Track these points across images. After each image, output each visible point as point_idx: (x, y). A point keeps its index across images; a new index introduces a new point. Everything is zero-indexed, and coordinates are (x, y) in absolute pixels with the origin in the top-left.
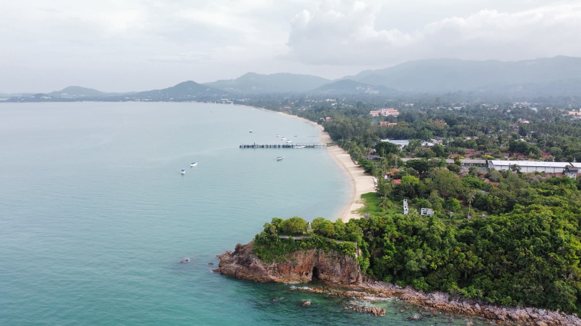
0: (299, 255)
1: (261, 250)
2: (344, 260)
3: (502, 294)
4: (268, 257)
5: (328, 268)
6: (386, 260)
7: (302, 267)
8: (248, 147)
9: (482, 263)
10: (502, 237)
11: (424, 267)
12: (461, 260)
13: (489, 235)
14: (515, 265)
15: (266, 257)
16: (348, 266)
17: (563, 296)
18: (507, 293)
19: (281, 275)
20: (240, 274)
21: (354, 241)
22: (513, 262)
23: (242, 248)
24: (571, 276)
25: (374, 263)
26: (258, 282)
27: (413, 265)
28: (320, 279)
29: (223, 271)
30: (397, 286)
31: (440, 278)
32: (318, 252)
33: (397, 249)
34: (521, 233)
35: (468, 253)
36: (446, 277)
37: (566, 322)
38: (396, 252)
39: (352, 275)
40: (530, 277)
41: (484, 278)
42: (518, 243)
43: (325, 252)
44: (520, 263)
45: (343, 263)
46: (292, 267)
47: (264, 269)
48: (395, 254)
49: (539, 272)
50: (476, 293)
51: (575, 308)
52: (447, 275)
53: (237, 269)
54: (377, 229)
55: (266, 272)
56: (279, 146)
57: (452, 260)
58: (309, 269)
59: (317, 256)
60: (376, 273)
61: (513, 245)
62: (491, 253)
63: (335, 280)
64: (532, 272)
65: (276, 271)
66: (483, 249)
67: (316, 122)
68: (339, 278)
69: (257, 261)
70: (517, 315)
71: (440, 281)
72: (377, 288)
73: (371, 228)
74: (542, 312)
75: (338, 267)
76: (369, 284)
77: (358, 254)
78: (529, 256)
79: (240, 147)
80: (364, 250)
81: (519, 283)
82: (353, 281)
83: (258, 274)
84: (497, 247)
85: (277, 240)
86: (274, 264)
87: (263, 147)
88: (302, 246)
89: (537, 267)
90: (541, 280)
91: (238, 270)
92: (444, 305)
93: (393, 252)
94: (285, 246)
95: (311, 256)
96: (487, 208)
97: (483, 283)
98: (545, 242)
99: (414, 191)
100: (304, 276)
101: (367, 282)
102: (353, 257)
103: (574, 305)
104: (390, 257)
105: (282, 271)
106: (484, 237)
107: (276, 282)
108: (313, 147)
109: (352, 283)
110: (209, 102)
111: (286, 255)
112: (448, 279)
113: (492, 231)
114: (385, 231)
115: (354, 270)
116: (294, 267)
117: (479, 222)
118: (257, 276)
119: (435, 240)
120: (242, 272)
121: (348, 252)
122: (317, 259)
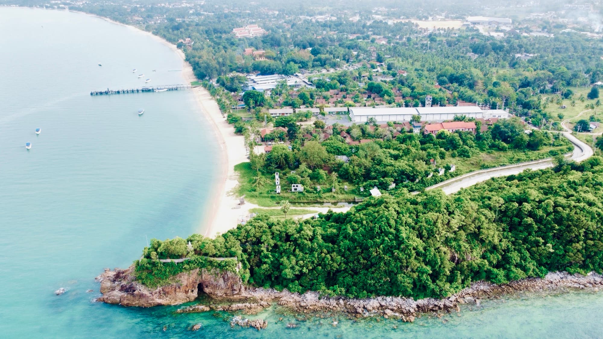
0: (182, 276)
1: (143, 277)
2: (226, 275)
3: (360, 289)
4: (152, 283)
5: (212, 284)
6: (264, 269)
7: (187, 286)
8: (101, 93)
9: (344, 262)
10: (359, 236)
11: (297, 273)
12: (328, 262)
13: (349, 236)
14: (369, 263)
15: (150, 283)
16: (231, 280)
17: (404, 286)
18: (363, 287)
19: (167, 297)
20: (126, 302)
21: (234, 256)
22: (368, 261)
23: (123, 273)
24: (409, 269)
25: (254, 272)
26: (145, 307)
27: (288, 273)
28: (205, 293)
29: (106, 301)
30: (276, 291)
31: (312, 280)
32: (201, 272)
33: (273, 256)
34: (374, 233)
35: (332, 255)
36: (316, 278)
37: (405, 306)
38: (272, 260)
39: (235, 287)
40: (380, 273)
41: (346, 276)
42: (371, 243)
43: (208, 270)
44: (373, 261)
45: (226, 278)
46: (177, 288)
47: (149, 295)
48: (272, 262)
49: (387, 268)
50: (340, 291)
51: (412, 293)
52: (317, 277)
53: (121, 298)
54: (254, 240)
55: (151, 297)
56: (138, 91)
57: (320, 262)
58: (194, 286)
59: (200, 274)
60: (257, 281)
61: (367, 245)
62: (351, 252)
63: (219, 293)
64: (381, 269)
65: (162, 294)
66: (345, 249)
67: (174, 44)
68: (223, 291)
69: (141, 288)
70: (371, 306)
71: (311, 283)
72: (258, 296)
73: (249, 239)
74: (389, 299)
75: (221, 281)
76: (250, 293)
77: (239, 268)
78: (379, 254)
79: (92, 94)
80: (244, 262)
81: (372, 279)
82: (236, 292)
83: (144, 300)
84: (356, 247)
85: (159, 265)
86: (159, 288)
87: (118, 92)
88: (185, 268)
89: (385, 263)
90: (388, 273)
91: (123, 298)
92: (315, 305)
93: (270, 260)
94: (168, 270)
95: (195, 276)
96: (348, 177)
97: (345, 281)
98: (391, 240)
99: (284, 162)
100: (190, 293)
101: (249, 291)
102: (235, 272)
103: (410, 291)
104: (267, 265)
105: (168, 293)
106: (345, 237)
107: (164, 305)
108: (176, 89)
109: (235, 294)
110: (36, 6)
111: (170, 279)
112: (317, 280)
113: (351, 232)
114: (262, 241)
115: (236, 283)
116: (179, 288)
117: (341, 215)
118: (143, 302)
119: (306, 245)
120: (127, 300)
121: (230, 268)
122: (200, 277)
